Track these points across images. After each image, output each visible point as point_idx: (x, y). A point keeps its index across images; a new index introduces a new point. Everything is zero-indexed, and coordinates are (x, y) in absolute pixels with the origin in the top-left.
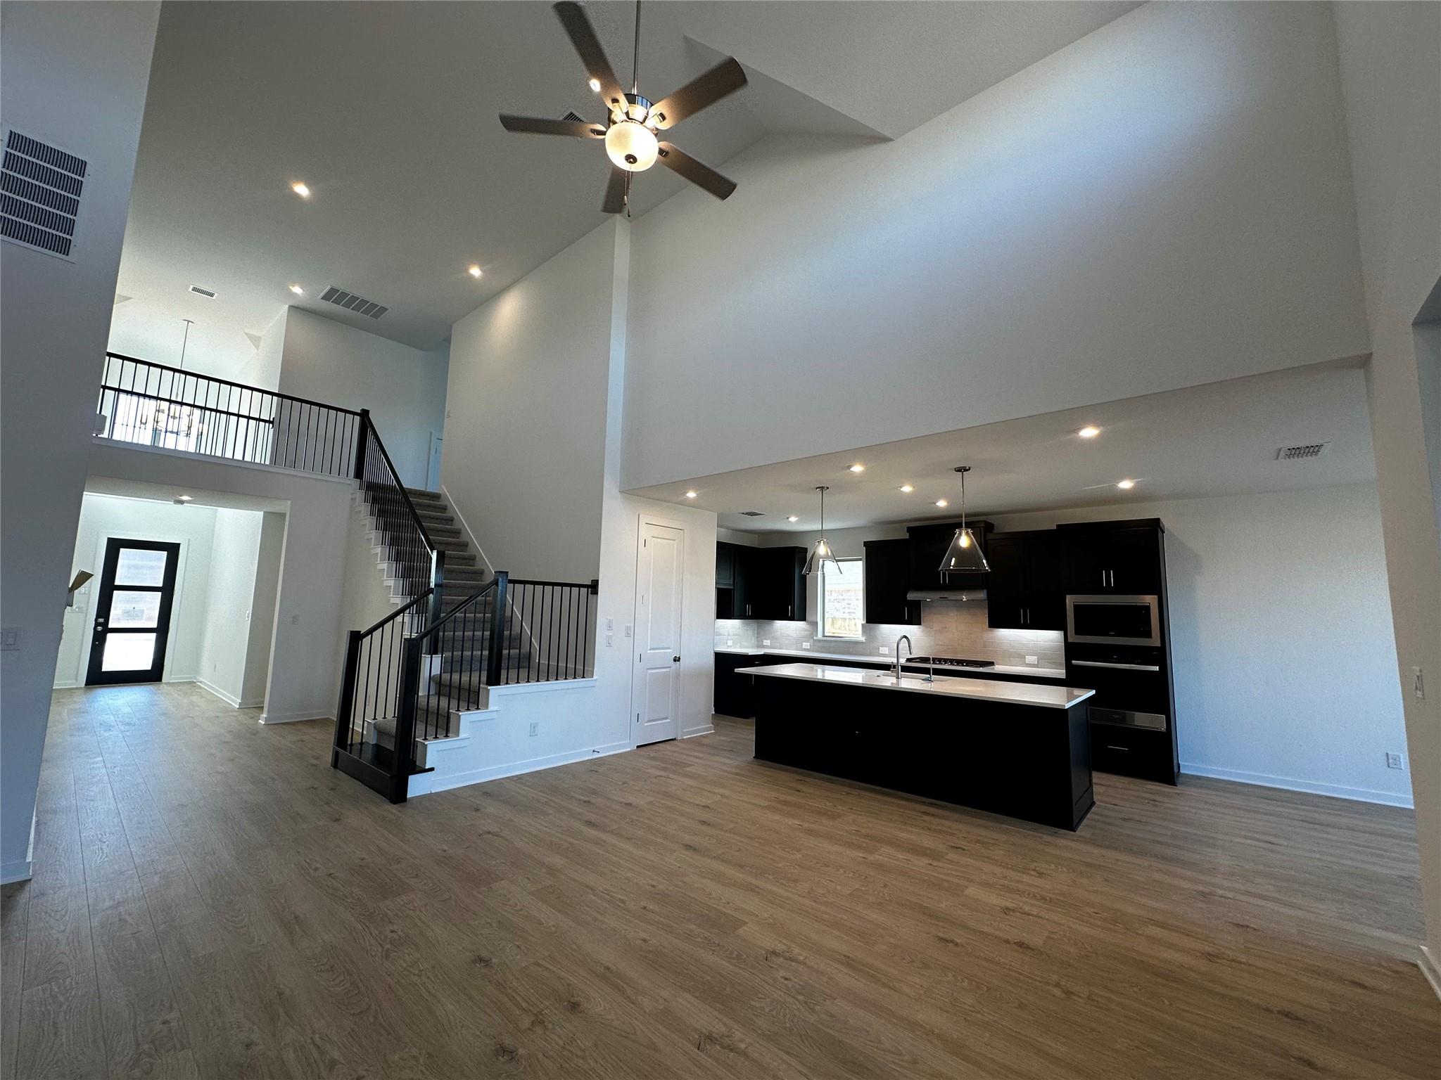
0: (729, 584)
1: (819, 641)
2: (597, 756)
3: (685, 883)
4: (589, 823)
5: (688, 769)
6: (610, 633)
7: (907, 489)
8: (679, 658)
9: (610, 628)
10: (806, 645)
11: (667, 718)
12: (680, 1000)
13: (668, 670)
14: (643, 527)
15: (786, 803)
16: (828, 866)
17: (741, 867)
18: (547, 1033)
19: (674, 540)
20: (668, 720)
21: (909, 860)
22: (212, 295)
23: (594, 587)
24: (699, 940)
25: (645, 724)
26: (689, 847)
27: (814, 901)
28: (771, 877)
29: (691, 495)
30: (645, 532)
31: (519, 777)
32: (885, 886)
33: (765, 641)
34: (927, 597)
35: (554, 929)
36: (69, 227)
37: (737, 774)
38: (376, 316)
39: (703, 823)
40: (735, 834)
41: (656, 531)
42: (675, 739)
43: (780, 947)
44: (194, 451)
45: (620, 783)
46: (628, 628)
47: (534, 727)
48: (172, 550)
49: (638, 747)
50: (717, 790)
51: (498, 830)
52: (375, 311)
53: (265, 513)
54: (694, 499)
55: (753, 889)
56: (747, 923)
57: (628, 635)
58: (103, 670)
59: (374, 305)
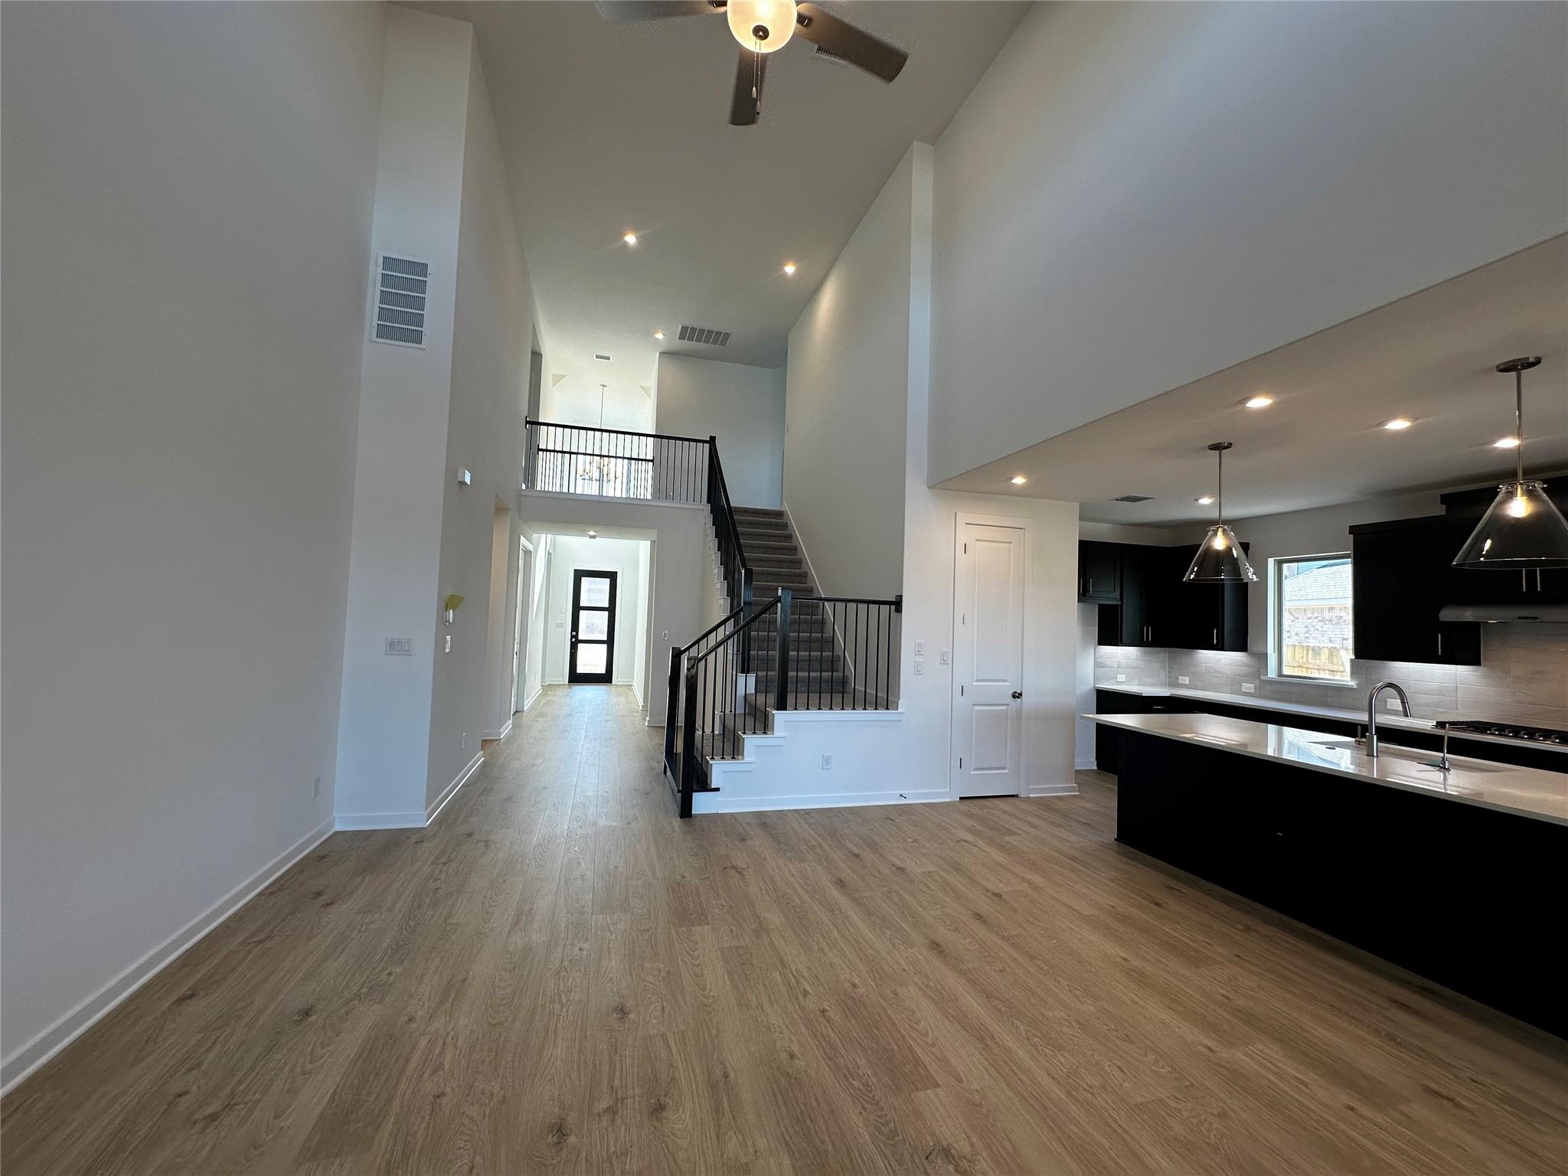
0: (1115, 599)
1: (1271, 682)
2: (903, 801)
3: (897, 995)
4: (840, 883)
5: (1008, 838)
6: (919, 659)
7: (1398, 425)
8: (1021, 694)
9: (918, 653)
10: (1247, 687)
11: (1004, 768)
12: (772, 1163)
13: (1005, 708)
14: (960, 527)
15: (1124, 919)
16: (1132, 1042)
17: (989, 996)
18: (610, 1129)
19: (1011, 543)
20: (1006, 771)
21: (1305, 1085)
22: (608, 358)
23: (897, 604)
24: (856, 1084)
25: (972, 772)
26: (936, 946)
27: (1069, 1093)
28: (1022, 1028)
29: (1019, 480)
30: (965, 535)
31: (807, 812)
32: (1222, 1115)
33: (1180, 678)
34: (1491, 616)
35: (710, 1001)
36: (419, 320)
37: (1074, 859)
38: (723, 343)
39: (978, 917)
40: (1013, 945)
41: (985, 533)
42: (1017, 796)
43: (962, 1146)
44: (597, 494)
45: (910, 840)
46: (944, 654)
47: (827, 760)
48: (612, 576)
49: (961, 798)
50: (1029, 876)
51: (744, 866)
52: (719, 338)
53: (652, 541)
54: (1025, 487)
55: (981, 1037)
56: (937, 1085)
57: (944, 662)
58: (578, 672)
59: (718, 333)
